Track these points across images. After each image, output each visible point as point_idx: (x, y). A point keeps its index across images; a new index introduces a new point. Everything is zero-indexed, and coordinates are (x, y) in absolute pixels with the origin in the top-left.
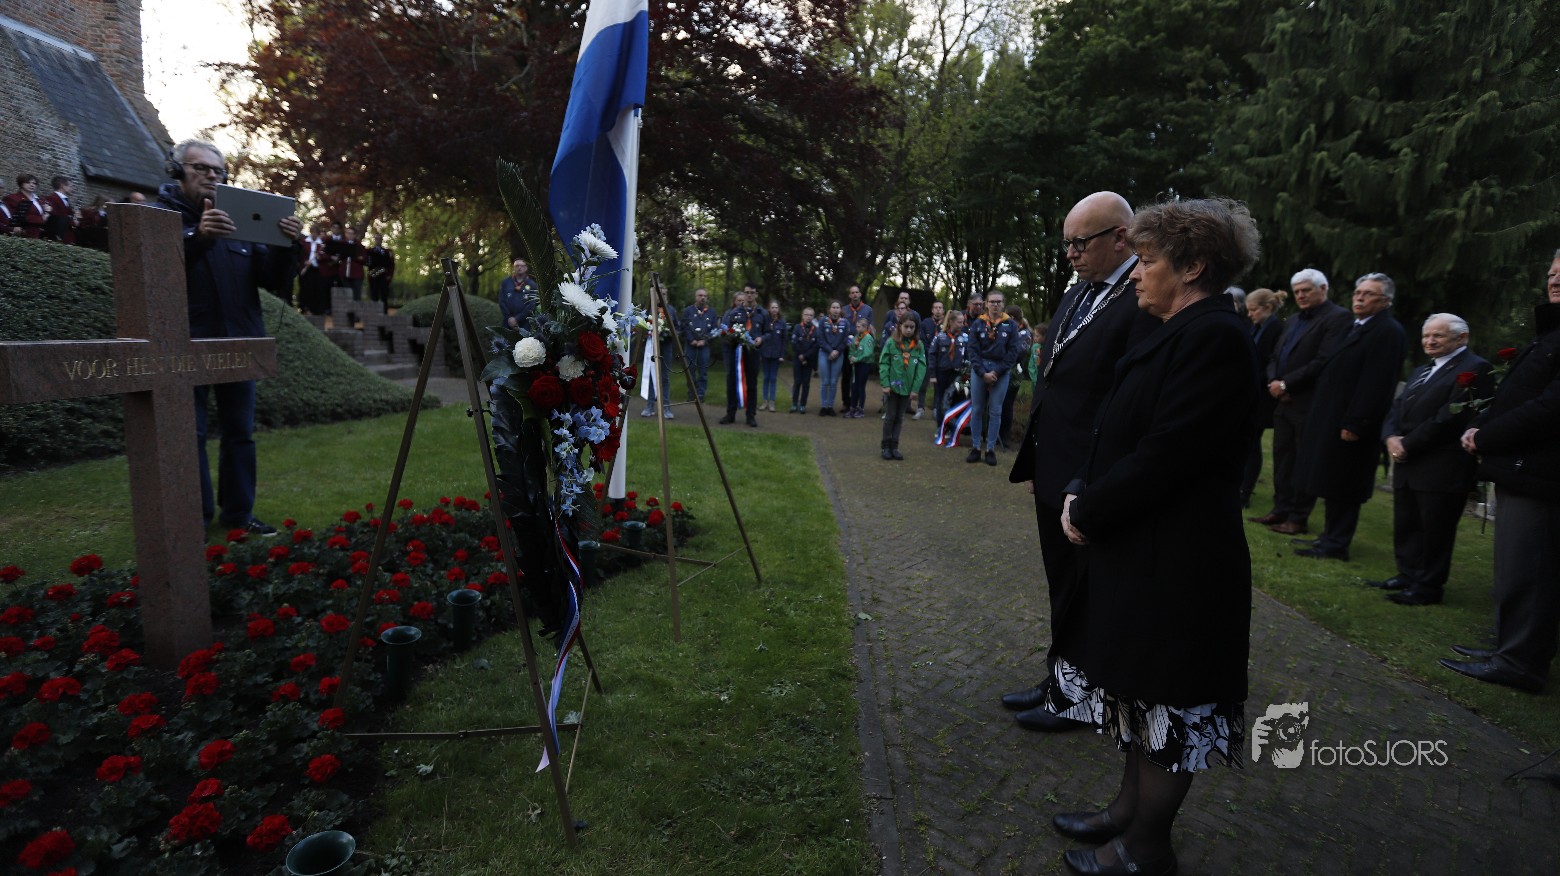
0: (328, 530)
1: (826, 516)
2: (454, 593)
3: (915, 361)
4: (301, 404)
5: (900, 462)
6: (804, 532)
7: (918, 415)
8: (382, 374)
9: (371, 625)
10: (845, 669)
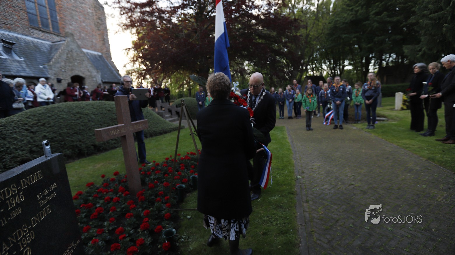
0: (162, 163)
1: (289, 149)
2: (192, 176)
3: (313, 101)
4: (153, 131)
5: (312, 131)
6: (283, 154)
7: (318, 116)
8: (170, 121)
9: (174, 185)
10: (293, 192)
